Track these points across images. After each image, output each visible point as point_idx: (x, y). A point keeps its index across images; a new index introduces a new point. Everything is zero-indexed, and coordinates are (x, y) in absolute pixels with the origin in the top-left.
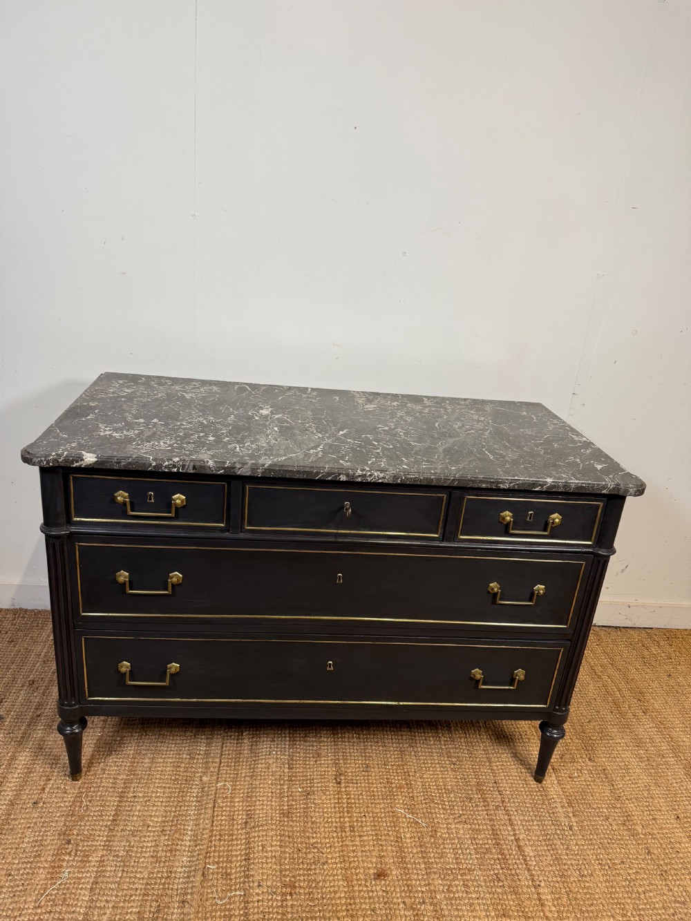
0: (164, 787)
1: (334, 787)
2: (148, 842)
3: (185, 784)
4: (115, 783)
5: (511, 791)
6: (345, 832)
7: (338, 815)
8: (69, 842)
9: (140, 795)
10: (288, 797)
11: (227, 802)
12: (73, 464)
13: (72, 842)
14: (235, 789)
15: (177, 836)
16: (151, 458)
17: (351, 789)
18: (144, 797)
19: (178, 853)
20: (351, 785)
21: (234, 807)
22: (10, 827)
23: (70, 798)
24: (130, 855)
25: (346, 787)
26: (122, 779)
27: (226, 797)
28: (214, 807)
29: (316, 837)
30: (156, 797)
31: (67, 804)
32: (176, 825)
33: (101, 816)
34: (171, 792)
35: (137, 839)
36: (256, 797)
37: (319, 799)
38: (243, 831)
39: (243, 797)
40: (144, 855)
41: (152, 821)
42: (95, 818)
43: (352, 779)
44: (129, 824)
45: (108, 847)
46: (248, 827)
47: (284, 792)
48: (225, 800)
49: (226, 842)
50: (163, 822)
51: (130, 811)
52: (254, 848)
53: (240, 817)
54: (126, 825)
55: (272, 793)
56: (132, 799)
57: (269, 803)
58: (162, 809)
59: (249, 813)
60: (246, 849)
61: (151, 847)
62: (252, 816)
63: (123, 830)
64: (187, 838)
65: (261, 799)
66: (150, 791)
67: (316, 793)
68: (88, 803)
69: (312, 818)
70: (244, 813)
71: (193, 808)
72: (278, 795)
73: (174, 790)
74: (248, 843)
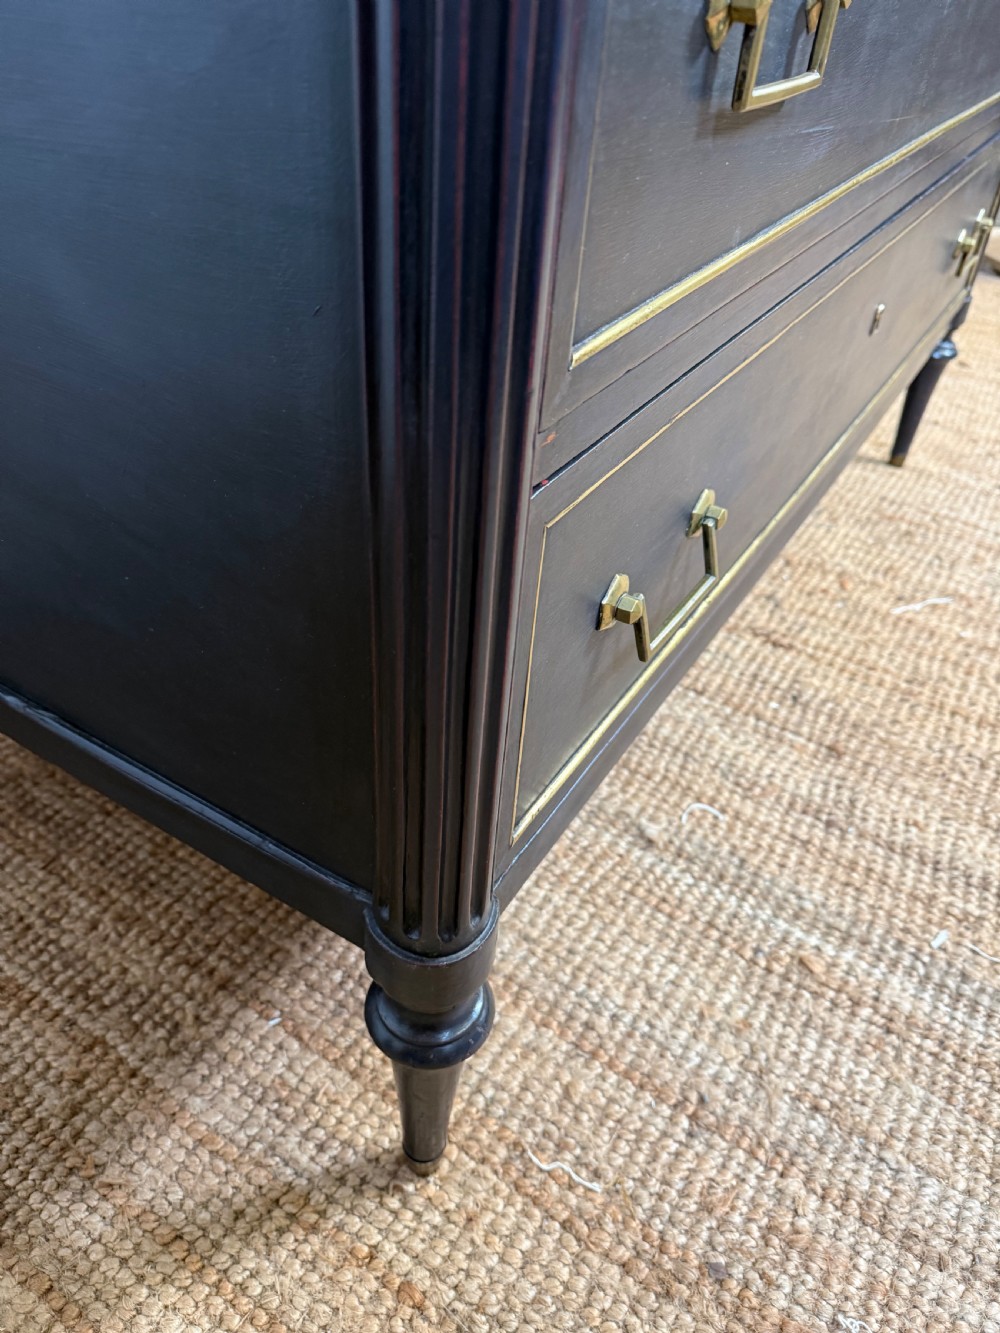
0: (623, 933)
2: (800, 1044)
3: (637, 884)
4: (527, 1051)
8: (718, 1275)
9: (617, 999)
11: (745, 831)
13: (720, 1260)
14: (712, 801)
18: (629, 995)
19: (871, 991)
20: (804, 635)
21: (767, 824)
24: (834, 1106)
25: (806, 644)
26: (523, 1024)
27: (731, 826)
29: (915, 737)
30: (647, 964)
31: (531, 1227)
32: (773, 957)
33: (640, 1135)
34: (648, 925)
35: (780, 1068)
36: (758, 775)
37: (817, 690)
38: (852, 840)
39: (744, 798)
40: (844, 1072)
41: (728, 1009)
42: (641, 1158)
43: (789, 629)
44: (712, 1069)
45: (782, 1158)
46: (844, 826)
47: (767, 730)
48: (738, 832)
49: (871, 882)
50: (745, 985)
51: (663, 1049)
52: (908, 840)
53: (804, 828)
54: (716, 1079)
55: (759, 746)
56: (622, 1027)
57: (787, 765)
58: (698, 968)
59: (799, 806)
60: (905, 855)
61: (821, 1044)
62: (814, 806)
63: (732, 1095)
64: (829, 950)
65: (767, 771)
66: (618, 974)
67: (797, 686)
68: (568, 1156)
69: (863, 721)
70: (795, 815)
71: (733, 900)
72: (772, 742)
73: (643, 918)
74: (890, 847)
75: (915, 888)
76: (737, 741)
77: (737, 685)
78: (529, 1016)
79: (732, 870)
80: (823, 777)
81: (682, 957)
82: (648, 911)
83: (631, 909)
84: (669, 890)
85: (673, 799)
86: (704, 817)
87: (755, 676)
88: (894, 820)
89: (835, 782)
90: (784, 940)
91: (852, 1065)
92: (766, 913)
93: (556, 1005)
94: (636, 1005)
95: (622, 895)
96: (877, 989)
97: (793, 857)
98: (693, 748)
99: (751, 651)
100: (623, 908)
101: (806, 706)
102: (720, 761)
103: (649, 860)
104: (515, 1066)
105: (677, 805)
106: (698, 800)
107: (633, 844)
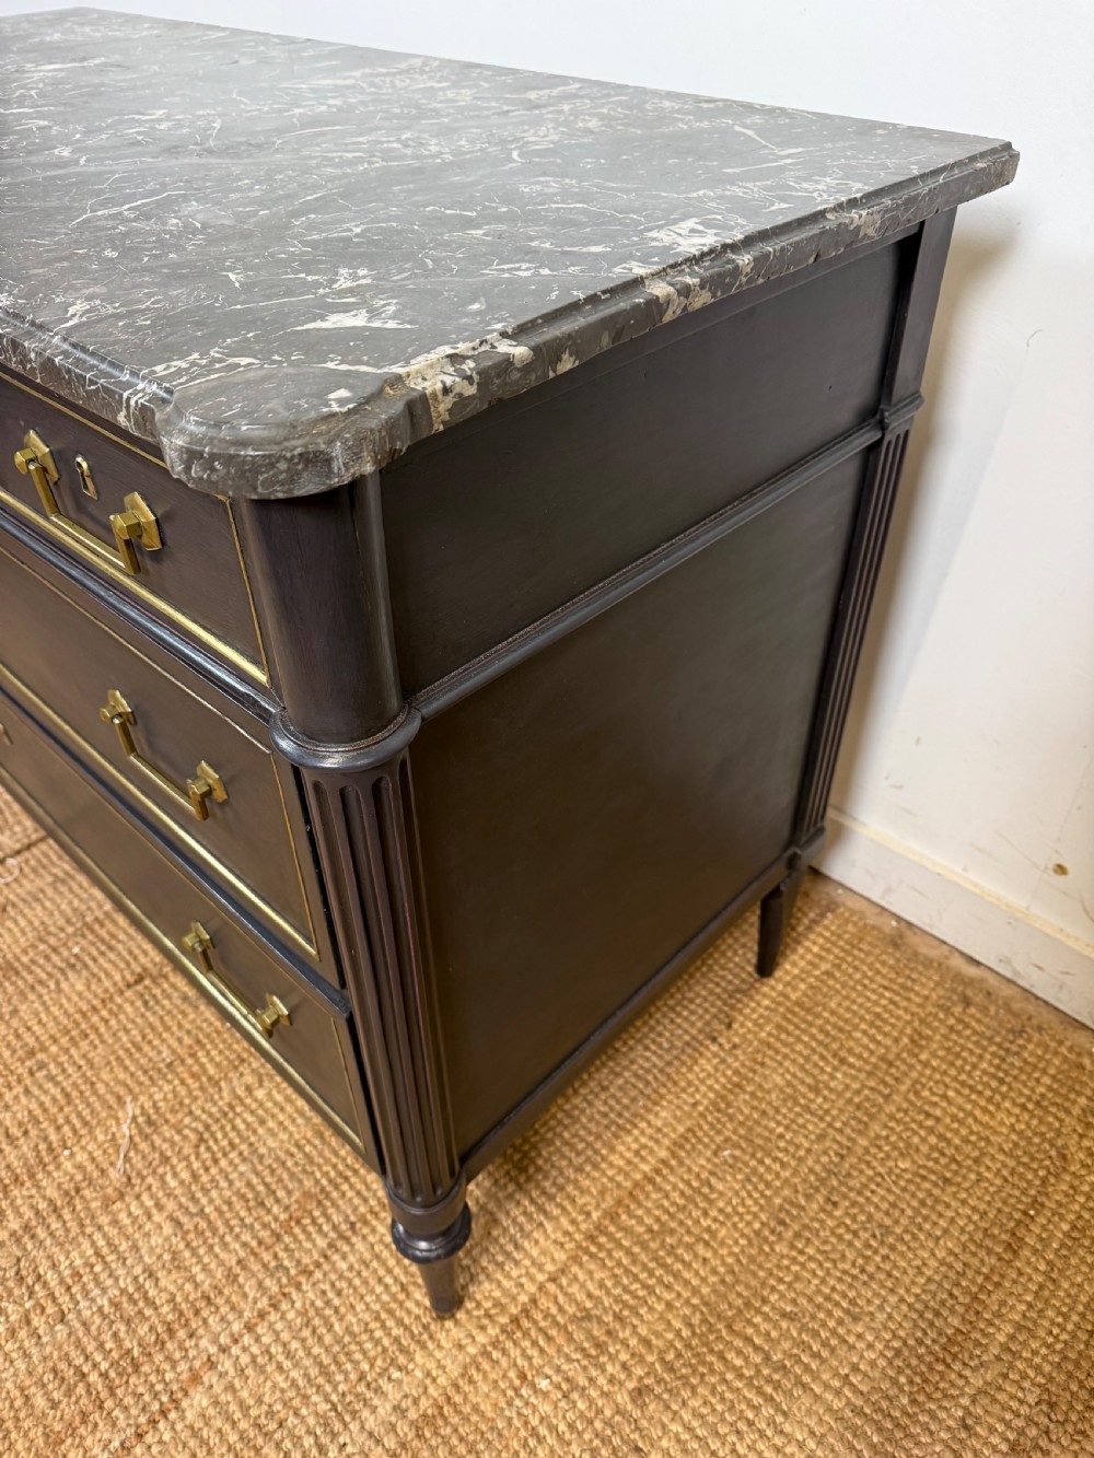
1: (115, 984)
5: (351, 1268)
7: (55, 1031)
10: (50, 946)
17: (129, 1009)
37: (72, 985)
47: (56, 936)
55: (43, 924)
65: (20, 920)
67: (84, 972)
76: (56, 912)
77: (111, 934)
87: (113, 949)
98: (66, 884)
102: (45, 895)
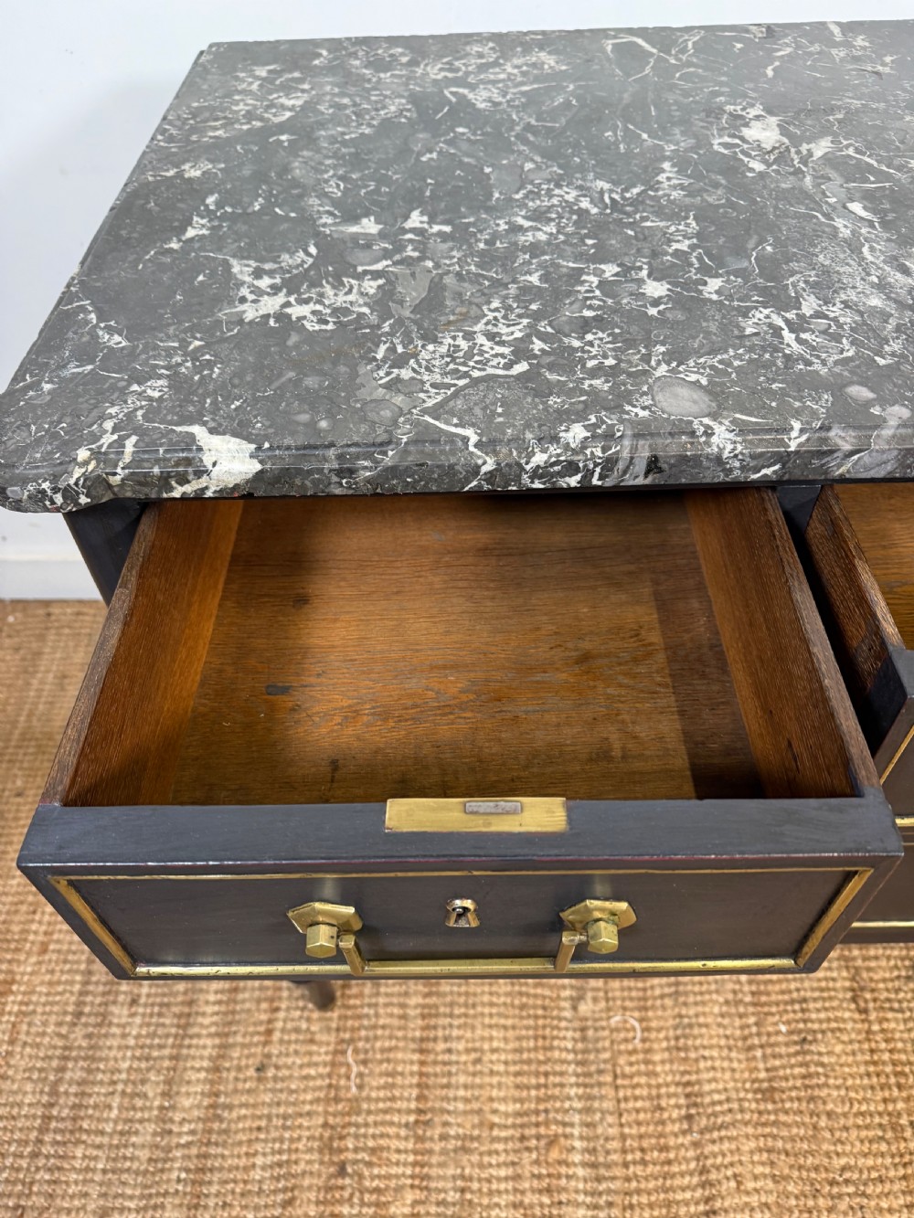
0: (505, 1028)
1: (855, 1021)
2: (499, 1165)
3: (545, 1017)
4: (404, 1017)
6: (905, 1140)
7: (879, 1095)
8: (342, 1172)
9: (461, 1046)
10: (762, 1046)
11: (638, 1063)
12: (171, 489)
13: (349, 1170)
14: (647, 1029)
15: (554, 1154)
16: (474, 439)
17: (893, 1025)
18: (468, 1051)
19: (564, 1197)
20: (890, 1015)
21: (656, 1074)
22: (224, 1126)
23: (322, 1054)
24: (470, 1202)
25: (881, 1021)
26: (416, 1006)
27: (634, 1051)
28: (615, 1077)
29: (844, 1154)
30: (494, 1051)
31: (321, 1070)
32: (547, 1124)
33: (393, 1099)
34: (519, 1039)
35: (475, 1158)
36: (696, 1048)
37: (830, 1053)
38: (687, 1140)
39: (668, 1049)
40: (496, 1200)
41: (495, 1112)
42: (381, 1105)
43: (889, 1000)
44: (451, 1120)
45: (422, 1181)
46: (695, 1128)
47: (751, 1035)
48: (633, 1059)
49: (658, 1168)
50: (518, 1114)
51: (448, 1086)
52: (719, 1182)
53: (672, 1101)
54: (446, 1124)
55: (727, 1037)
56: (446, 1057)
57: (726, 1064)
58: (510, 1080)
59: (689, 1090)
60: (703, 1185)
61: (506, 1179)
62: (699, 1100)
63: (444, 1137)
64: (577, 1158)
65: (707, 1053)
66: (477, 1037)
67: (819, 1036)
68: (362, 1068)
69: (825, 1103)
70: (680, 1090)
71: (573, 1080)
72: (740, 1044)
73: (524, 1032)
74: (704, 1171)
75: (678, 1203)
76: (719, 1020)
77: (783, 992)
78: (424, 1006)
79: (593, 1068)
80: (733, 1095)
81: (512, 1069)
82: (531, 1033)
83: (525, 1022)
84: (554, 1038)
85: (628, 1004)
86: (627, 1030)
87: (805, 1000)
88: (732, 1164)
89: (735, 1106)
90: (565, 1124)
91: (503, 1203)
92: (577, 1105)
93: (437, 1016)
94: (464, 1058)
95: (531, 1012)
96: (569, 1201)
97: (639, 1104)
98: (686, 994)
99: (831, 984)
100: (522, 1018)
101: (805, 1053)
102: (689, 1017)
103: (568, 1014)
104: (391, 1015)
105: (625, 1009)
106: (641, 1020)
107: (572, 998)
